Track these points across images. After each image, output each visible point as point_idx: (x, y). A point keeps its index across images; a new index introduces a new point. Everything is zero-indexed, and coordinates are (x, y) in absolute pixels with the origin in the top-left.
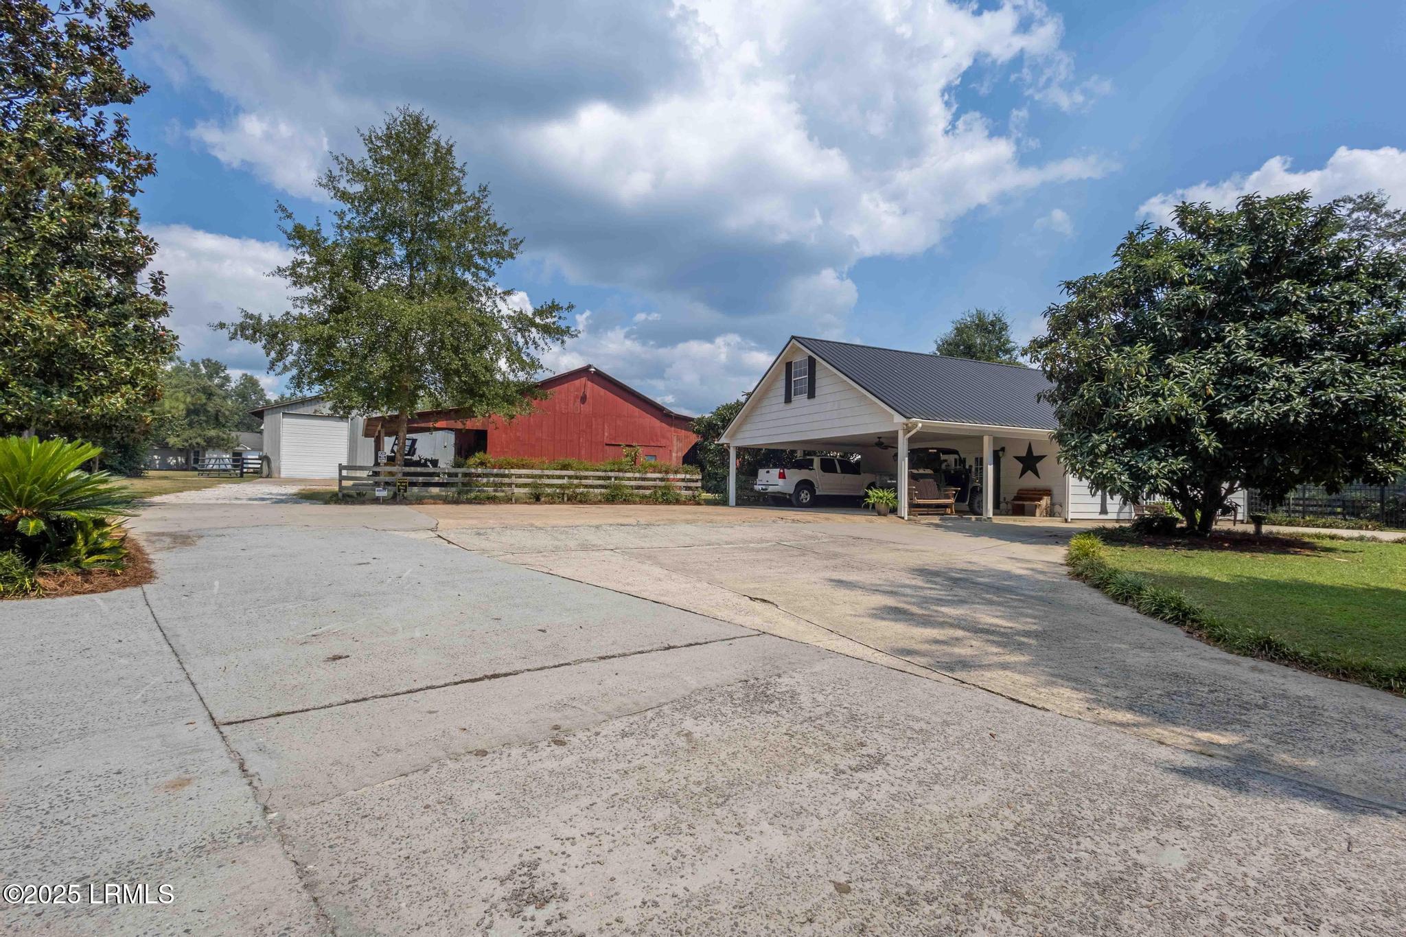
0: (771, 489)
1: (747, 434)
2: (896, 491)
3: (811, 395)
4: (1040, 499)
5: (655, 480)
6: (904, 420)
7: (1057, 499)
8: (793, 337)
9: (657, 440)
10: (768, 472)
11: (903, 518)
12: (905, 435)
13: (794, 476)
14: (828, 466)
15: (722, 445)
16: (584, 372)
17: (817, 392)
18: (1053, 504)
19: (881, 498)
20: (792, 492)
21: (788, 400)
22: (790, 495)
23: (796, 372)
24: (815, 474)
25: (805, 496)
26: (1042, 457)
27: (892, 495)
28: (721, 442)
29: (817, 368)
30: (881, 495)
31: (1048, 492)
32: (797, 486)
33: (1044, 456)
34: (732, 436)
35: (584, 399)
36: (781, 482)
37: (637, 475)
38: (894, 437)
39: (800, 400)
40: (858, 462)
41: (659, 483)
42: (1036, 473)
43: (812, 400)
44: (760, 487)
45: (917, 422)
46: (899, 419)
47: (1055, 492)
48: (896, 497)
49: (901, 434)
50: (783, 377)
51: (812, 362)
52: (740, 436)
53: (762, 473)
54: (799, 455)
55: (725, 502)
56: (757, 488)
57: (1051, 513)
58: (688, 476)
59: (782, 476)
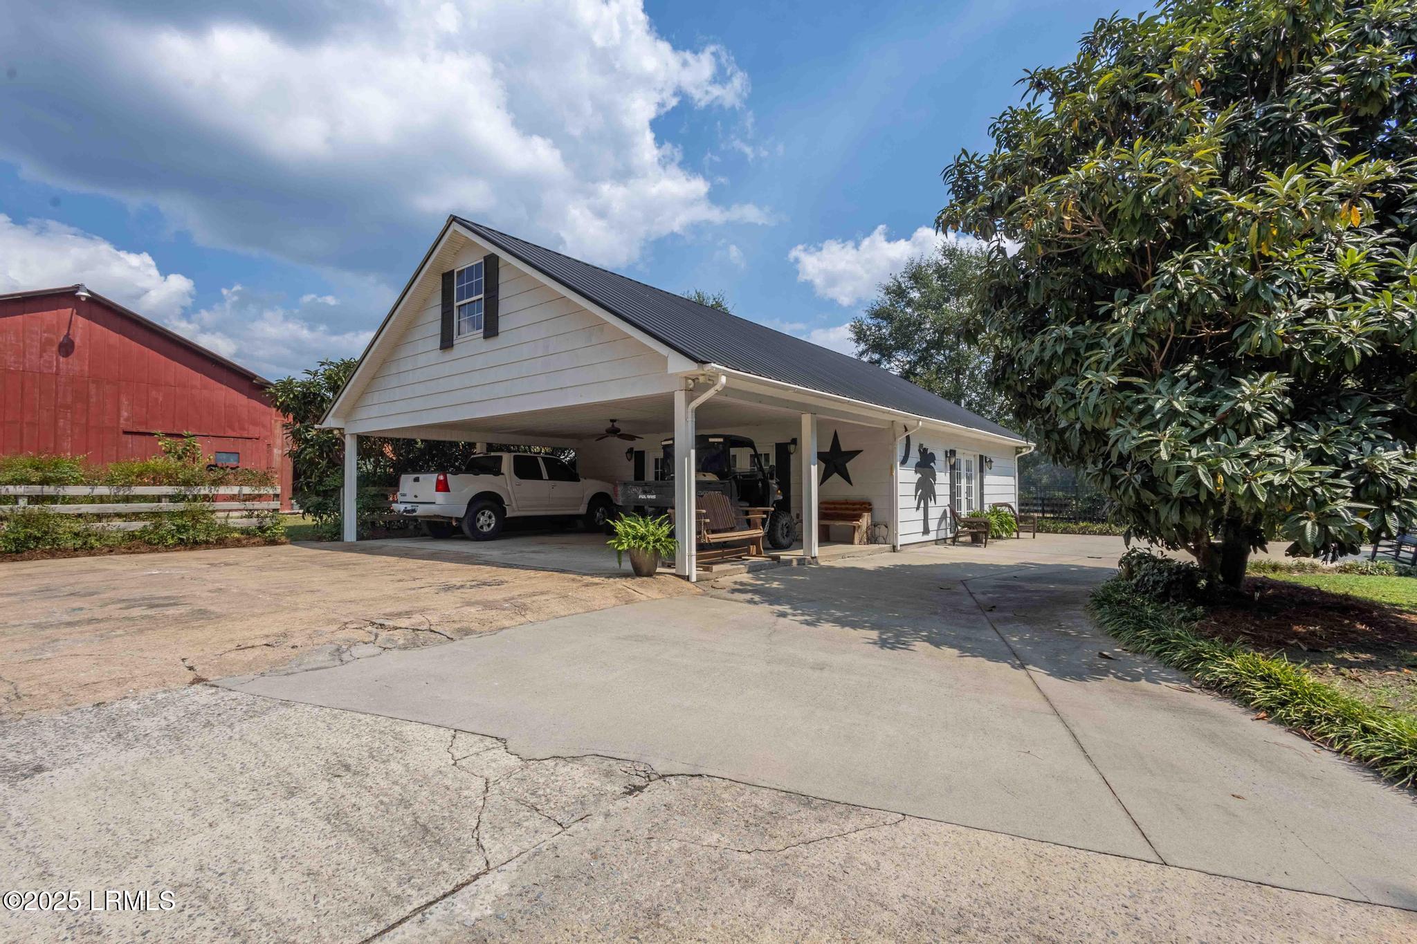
0: (421, 510)
1: (374, 411)
2: (671, 520)
3: (491, 330)
4: (857, 517)
5: (158, 499)
6: (689, 367)
7: (880, 516)
8: (454, 219)
9: (243, 429)
10: (417, 480)
11: (687, 578)
12: (689, 400)
13: (466, 487)
14: (526, 469)
15: (330, 431)
16: (64, 297)
17: (503, 325)
18: (875, 525)
19: (643, 538)
20: (462, 514)
21: (447, 343)
22: (457, 519)
23: (460, 290)
24: (506, 484)
25: (486, 521)
26: (854, 454)
27: (665, 529)
28: (325, 425)
29: (503, 277)
30: (642, 530)
31: (866, 506)
32: (470, 504)
33: (858, 452)
34: (348, 415)
35: (67, 348)
36: (440, 497)
37: (103, 490)
38: (666, 403)
39: (469, 339)
40: (573, 463)
41: (165, 505)
42: (847, 478)
43: (493, 343)
44: (402, 507)
45: (717, 375)
46: (679, 366)
47: (876, 505)
48: (672, 535)
49: (680, 399)
50: (438, 300)
51: (491, 263)
52: (362, 414)
53: (406, 481)
54: (479, 450)
55: (334, 535)
56: (399, 507)
57: (872, 539)
58: (247, 490)
59: (442, 487)
